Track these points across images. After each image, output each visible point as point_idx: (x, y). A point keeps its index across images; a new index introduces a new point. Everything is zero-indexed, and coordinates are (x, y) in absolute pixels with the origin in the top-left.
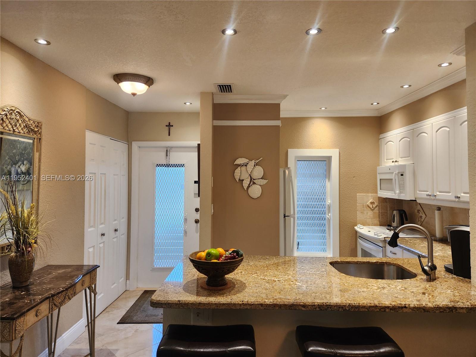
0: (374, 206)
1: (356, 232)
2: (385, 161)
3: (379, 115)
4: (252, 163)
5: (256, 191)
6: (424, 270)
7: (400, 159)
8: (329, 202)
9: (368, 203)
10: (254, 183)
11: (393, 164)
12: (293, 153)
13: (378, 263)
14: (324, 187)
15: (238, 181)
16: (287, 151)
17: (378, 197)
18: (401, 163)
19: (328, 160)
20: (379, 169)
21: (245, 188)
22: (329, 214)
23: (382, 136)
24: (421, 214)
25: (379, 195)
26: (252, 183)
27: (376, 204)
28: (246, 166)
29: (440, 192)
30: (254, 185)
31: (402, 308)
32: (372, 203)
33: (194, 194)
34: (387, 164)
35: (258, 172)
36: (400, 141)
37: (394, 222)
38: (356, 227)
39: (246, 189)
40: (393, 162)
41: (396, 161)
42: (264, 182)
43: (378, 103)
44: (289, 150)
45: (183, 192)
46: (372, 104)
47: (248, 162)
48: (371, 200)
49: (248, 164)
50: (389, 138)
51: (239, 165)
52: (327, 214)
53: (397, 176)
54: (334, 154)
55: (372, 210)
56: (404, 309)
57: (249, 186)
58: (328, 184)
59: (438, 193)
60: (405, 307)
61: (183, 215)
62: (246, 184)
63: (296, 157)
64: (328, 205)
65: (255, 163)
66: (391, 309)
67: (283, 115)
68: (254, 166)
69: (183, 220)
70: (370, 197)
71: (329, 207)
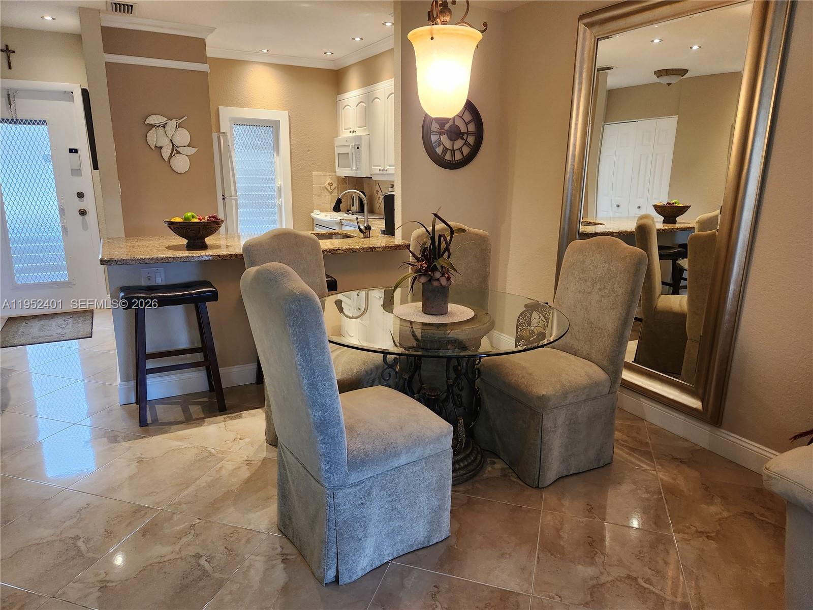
0: (333, 188)
1: (313, 219)
2: (343, 130)
3: (336, 69)
4: (173, 123)
5: (181, 164)
6: (360, 230)
7: (357, 129)
8: (279, 183)
9: (326, 184)
10: (178, 152)
11: (351, 134)
12: (227, 113)
13: (328, 234)
14: (273, 163)
15: (154, 149)
16: (218, 109)
17: (337, 176)
18: (358, 134)
19: (274, 125)
20: (338, 141)
21: (166, 157)
22: (280, 199)
23: (340, 97)
24: (379, 195)
25: (338, 174)
26: (175, 151)
27: (335, 185)
28: (164, 127)
29: (390, 166)
30: (178, 155)
31: (337, 250)
32: (330, 184)
33: (72, 169)
34: (345, 134)
35: (183, 137)
36: (357, 106)
37: (353, 206)
38: (311, 214)
39: (167, 161)
40: (350, 132)
41: (353, 132)
42: (191, 151)
43: (332, 53)
44: (220, 108)
45: (51, 167)
46: (325, 53)
47: (166, 122)
48: (329, 181)
49: (166, 124)
50: (346, 102)
51: (152, 126)
52: (278, 199)
53: (353, 149)
54: (282, 117)
55: (331, 193)
56: (338, 251)
57: (171, 156)
58: (277, 160)
59: (388, 167)
60: (339, 249)
61: (56, 203)
62: (166, 153)
63: (232, 119)
64: (279, 187)
65: (177, 123)
66: (328, 252)
67: (210, 53)
68: (176, 127)
69: (57, 212)
70: (328, 177)
71: (280, 190)
